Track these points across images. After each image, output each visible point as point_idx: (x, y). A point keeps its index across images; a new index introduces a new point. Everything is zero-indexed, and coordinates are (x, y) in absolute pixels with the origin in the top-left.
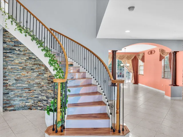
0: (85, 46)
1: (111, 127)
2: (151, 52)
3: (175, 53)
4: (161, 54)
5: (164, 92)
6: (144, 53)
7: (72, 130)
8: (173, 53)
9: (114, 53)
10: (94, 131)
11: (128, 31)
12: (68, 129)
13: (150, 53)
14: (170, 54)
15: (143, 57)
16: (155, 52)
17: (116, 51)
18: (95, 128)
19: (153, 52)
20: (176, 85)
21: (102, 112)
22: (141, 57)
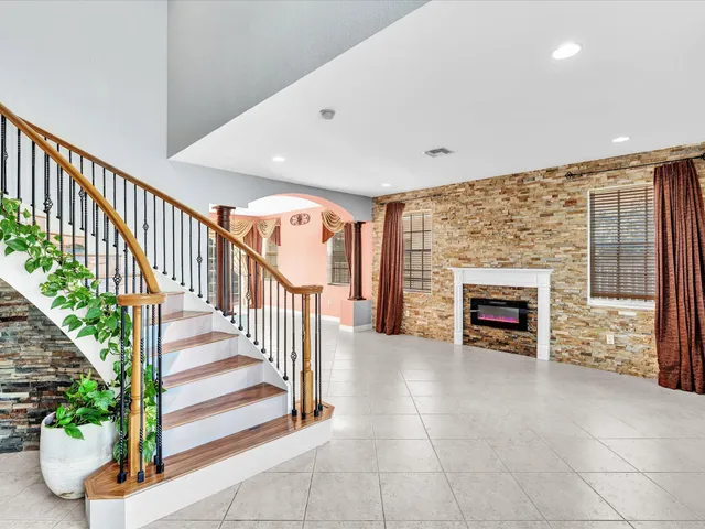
0: (145, 182)
1: (289, 412)
2: (299, 219)
3: (359, 225)
4: (327, 225)
5: (338, 320)
6: (279, 221)
7: (186, 456)
8: (356, 225)
9: (225, 213)
10: (253, 434)
11: (278, 159)
12: (175, 458)
13: (295, 219)
14: (348, 226)
15: (277, 230)
16: (309, 218)
17: (229, 209)
18: (251, 429)
19: (304, 219)
20: (361, 299)
21: (251, 385)
22: (269, 230)
